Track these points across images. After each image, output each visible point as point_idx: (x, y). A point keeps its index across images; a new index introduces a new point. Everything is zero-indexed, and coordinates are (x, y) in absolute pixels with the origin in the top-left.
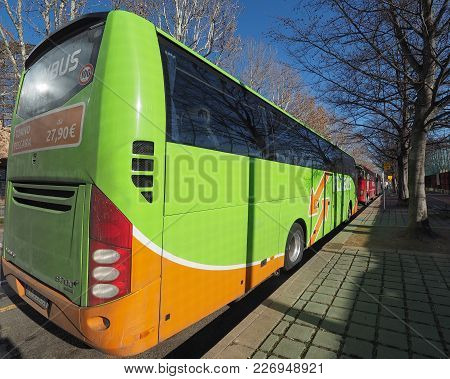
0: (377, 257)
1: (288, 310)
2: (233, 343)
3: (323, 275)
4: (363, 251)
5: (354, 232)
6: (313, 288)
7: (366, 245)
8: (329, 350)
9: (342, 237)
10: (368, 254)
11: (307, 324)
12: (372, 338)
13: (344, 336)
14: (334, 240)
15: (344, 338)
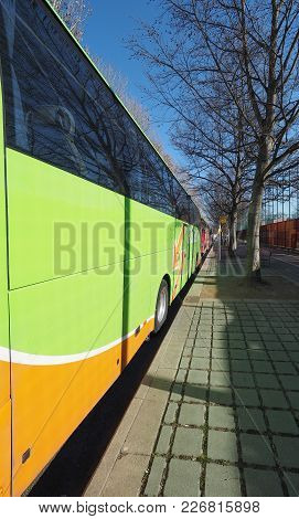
0: (231, 308)
1: (172, 386)
2: (122, 455)
3: (193, 334)
4: (217, 303)
5: (203, 283)
6: (188, 351)
7: (217, 296)
8: (226, 430)
9: (195, 289)
10: (222, 305)
11: (197, 400)
12: (258, 403)
13: (234, 406)
14: (191, 293)
15: (235, 409)
